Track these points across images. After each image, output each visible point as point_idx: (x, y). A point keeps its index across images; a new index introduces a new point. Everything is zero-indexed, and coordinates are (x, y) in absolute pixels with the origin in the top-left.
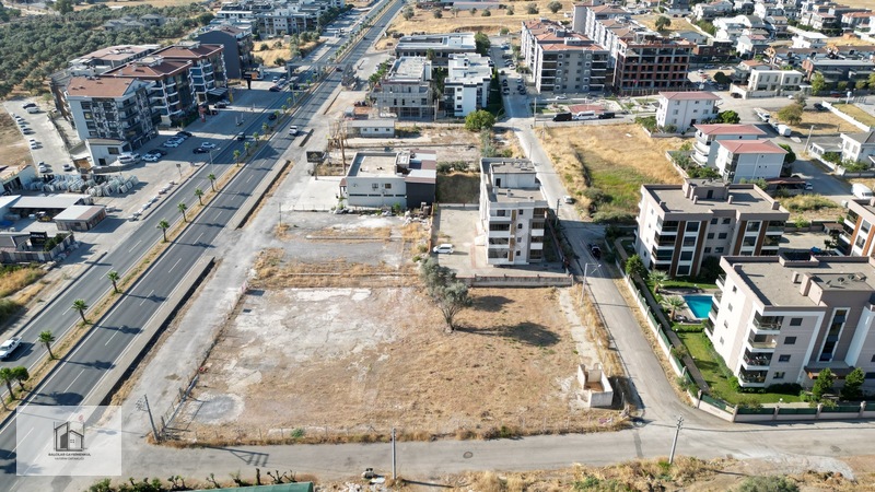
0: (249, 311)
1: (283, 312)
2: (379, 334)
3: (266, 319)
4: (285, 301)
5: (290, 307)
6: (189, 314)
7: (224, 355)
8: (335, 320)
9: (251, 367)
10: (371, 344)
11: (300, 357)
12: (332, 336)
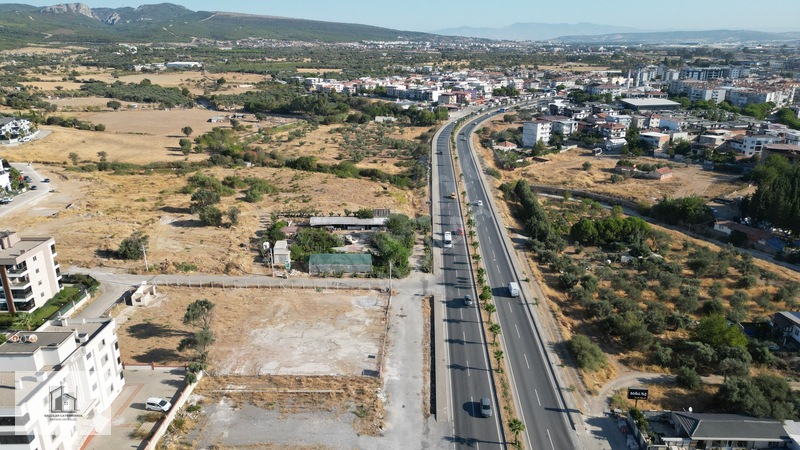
0: (370, 357)
1: (341, 354)
2: (263, 335)
3: (353, 350)
4: (341, 364)
5: (335, 358)
6: (420, 355)
7: (376, 328)
8: (296, 346)
9: (354, 320)
10: (270, 328)
11: (322, 324)
12: (300, 335)
